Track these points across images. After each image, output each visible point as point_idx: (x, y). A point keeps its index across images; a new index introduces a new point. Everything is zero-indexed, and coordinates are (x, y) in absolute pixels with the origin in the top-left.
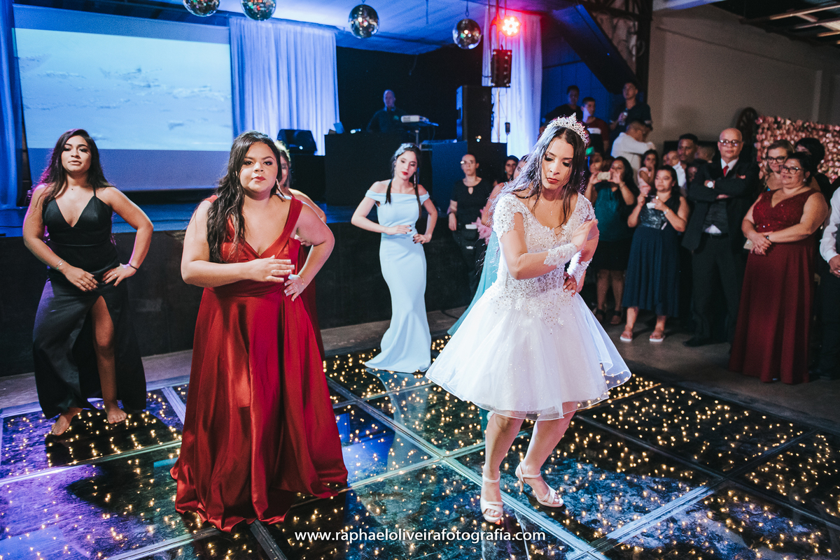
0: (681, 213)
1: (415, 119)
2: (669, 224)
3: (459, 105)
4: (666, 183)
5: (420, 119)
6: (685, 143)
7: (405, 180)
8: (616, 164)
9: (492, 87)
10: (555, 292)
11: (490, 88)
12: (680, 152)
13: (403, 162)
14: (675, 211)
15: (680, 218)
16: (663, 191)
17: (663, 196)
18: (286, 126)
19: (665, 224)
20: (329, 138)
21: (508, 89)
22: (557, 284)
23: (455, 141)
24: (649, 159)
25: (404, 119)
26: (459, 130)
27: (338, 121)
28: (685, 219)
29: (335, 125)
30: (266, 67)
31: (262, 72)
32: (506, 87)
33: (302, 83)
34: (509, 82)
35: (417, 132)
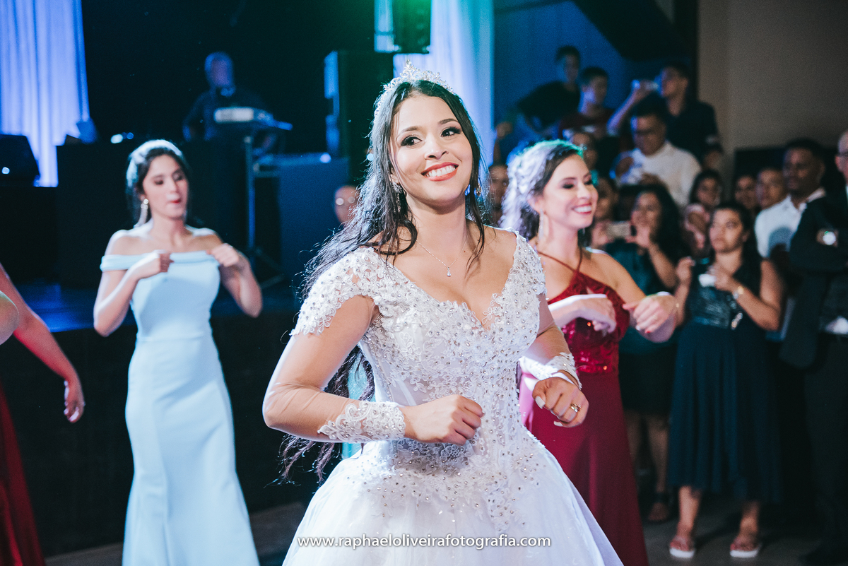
0: (768, 294)
1: (243, 114)
2: (746, 316)
3: (331, 88)
4: (731, 236)
5: (255, 114)
6: (795, 157)
7: (176, 219)
8: (645, 200)
9: (394, 53)
10: (505, 450)
11: (390, 56)
12: (786, 173)
13: (161, 183)
14: (755, 290)
15: (766, 304)
16: (727, 251)
17: (730, 261)
19: (739, 316)
20: (67, 152)
21: (428, 57)
22: (506, 432)
23: (325, 158)
24: (705, 189)
25: (221, 115)
26: (333, 136)
27: (86, 117)
28: (776, 305)
29: (80, 125)
32: (423, 54)
34: (428, 43)
35: (248, 140)
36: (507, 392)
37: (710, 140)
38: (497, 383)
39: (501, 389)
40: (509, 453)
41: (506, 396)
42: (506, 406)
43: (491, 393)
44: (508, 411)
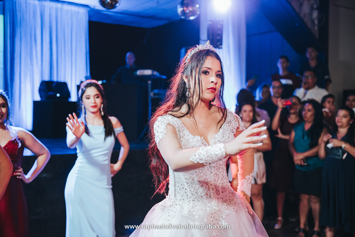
1: (148, 72)
2: (348, 153)
5: (153, 72)
18: (47, 78)
19: (346, 154)
25: (139, 73)
29: (86, 78)
30: (33, 33)
31: (29, 37)
32: (219, 48)
33: (61, 45)
34: (221, 44)
35: (150, 82)
36: (221, 173)
37: (326, 77)
38: (217, 169)
39: (218, 172)
40: (221, 198)
41: (220, 175)
42: (220, 179)
43: (214, 174)
44: (221, 181)
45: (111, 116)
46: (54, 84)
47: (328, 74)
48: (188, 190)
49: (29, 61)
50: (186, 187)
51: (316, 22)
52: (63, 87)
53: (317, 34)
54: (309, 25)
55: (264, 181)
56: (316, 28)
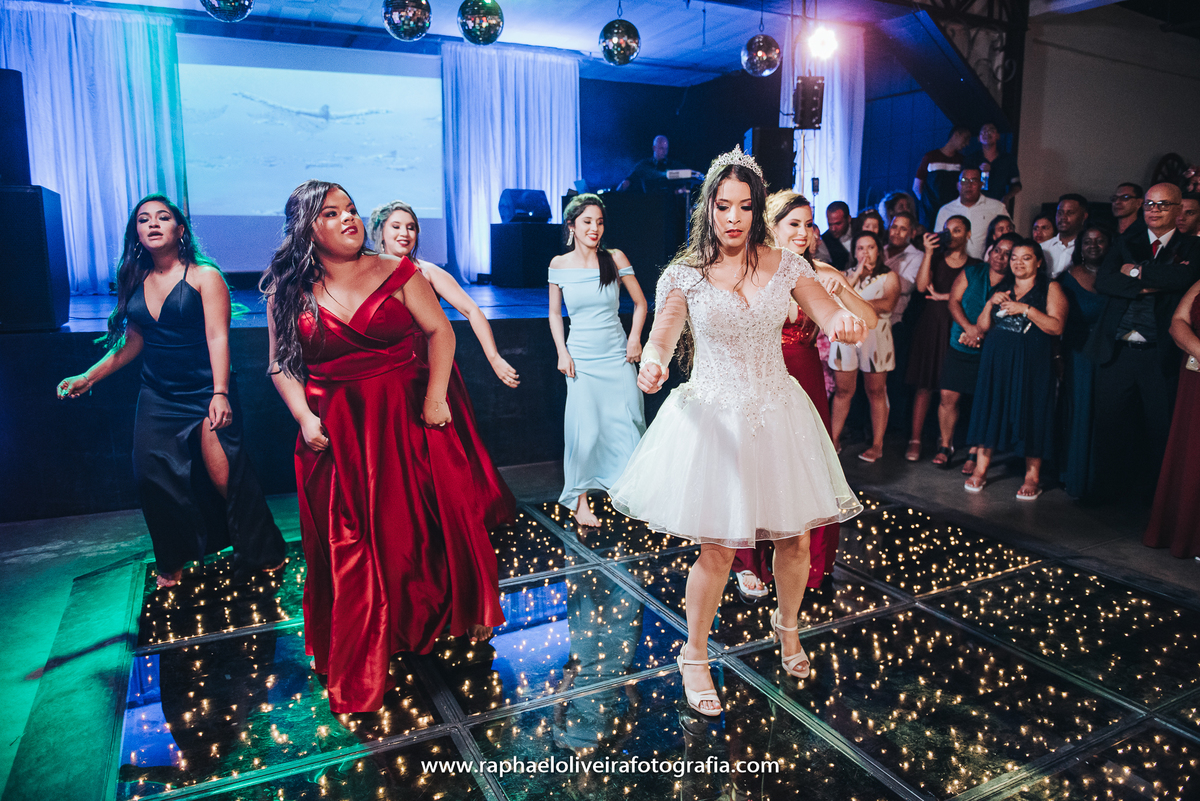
2: (1033, 324)
4: (1028, 265)
5: (693, 174)
6: (1067, 207)
9: (795, 129)
10: (761, 381)
11: (791, 131)
12: (1059, 218)
13: (588, 222)
15: (1050, 316)
16: (1025, 276)
18: (511, 186)
19: (1030, 325)
21: (817, 131)
27: (580, 178)
29: (576, 183)
30: (488, 107)
31: (482, 114)
32: (815, 129)
33: (534, 127)
34: (819, 121)
37: (1014, 180)
40: (764, 383)
45: (612, 248)
46: (524, 194)
47: (1016, 174)
48: (716, 368)
49: (482, 156)
50: (713, 365)
51: (1000, 76)
52: (538, 200)
53: (999, 101)
54: (985, 80)
55: (890, 366)
56: (999, 85)
